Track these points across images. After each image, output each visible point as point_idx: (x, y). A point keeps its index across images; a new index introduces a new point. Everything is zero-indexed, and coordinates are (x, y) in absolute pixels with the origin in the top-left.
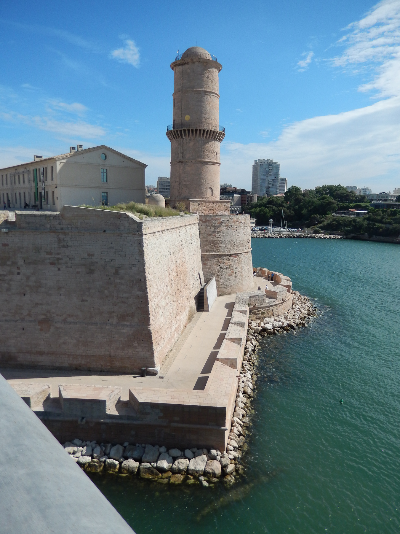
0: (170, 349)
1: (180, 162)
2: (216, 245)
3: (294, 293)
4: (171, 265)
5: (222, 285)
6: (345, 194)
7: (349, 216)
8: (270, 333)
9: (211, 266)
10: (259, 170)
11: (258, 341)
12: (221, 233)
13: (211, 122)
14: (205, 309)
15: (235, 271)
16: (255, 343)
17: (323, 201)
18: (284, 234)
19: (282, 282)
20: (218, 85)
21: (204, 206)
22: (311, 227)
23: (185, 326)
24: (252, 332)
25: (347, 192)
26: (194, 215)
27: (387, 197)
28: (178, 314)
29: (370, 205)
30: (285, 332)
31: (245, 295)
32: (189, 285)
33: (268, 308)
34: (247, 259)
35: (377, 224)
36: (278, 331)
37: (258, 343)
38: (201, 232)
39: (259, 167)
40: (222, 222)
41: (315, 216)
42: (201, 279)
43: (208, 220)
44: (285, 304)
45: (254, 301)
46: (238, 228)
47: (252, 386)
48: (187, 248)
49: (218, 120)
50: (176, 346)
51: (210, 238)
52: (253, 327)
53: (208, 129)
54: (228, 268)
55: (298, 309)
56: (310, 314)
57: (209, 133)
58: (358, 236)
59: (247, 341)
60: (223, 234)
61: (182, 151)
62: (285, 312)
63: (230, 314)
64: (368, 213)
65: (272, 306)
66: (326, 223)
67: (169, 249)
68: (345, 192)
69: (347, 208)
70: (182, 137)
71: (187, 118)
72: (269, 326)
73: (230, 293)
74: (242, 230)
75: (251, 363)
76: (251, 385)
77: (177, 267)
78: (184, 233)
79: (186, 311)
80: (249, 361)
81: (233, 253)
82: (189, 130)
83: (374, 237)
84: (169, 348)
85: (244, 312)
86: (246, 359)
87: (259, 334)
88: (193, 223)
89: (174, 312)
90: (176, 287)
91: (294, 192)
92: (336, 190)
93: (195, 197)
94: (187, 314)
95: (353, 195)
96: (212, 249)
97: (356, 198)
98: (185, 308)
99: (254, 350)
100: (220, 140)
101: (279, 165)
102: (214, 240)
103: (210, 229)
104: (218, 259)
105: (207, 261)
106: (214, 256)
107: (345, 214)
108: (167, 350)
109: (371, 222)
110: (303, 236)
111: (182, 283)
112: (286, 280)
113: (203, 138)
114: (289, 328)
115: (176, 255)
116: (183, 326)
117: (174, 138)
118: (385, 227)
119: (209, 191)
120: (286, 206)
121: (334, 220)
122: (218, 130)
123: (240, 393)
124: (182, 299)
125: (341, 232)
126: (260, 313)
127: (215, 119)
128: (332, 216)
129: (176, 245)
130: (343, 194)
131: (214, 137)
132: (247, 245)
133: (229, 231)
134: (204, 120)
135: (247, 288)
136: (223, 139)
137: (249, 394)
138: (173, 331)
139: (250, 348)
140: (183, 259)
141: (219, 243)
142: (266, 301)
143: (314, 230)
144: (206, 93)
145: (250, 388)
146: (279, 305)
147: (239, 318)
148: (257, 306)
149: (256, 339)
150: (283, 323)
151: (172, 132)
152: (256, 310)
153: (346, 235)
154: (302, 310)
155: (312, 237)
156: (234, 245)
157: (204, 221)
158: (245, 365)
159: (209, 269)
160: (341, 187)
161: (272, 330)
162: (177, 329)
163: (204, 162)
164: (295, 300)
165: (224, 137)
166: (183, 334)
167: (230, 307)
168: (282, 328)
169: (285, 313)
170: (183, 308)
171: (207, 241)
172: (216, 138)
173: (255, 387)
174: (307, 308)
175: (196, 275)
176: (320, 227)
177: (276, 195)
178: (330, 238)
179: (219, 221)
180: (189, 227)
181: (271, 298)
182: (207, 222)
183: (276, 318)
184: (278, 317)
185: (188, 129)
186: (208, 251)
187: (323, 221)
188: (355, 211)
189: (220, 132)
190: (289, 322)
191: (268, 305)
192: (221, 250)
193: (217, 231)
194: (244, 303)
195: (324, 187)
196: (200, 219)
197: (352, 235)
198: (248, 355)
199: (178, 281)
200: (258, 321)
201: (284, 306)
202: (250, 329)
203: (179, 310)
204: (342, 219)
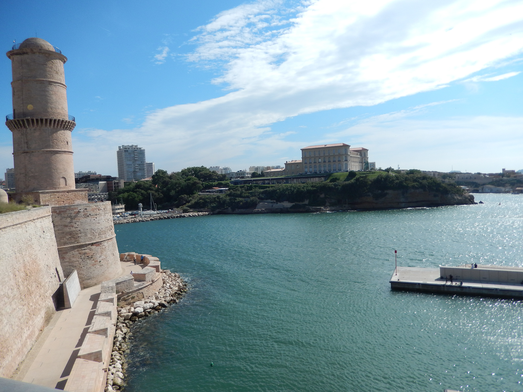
0: (21, 361)
1: (24, 152)
2: (74, 236)
3: (165, 272)
4: (17, 265)
5: (86, 277)
6: (208, 174)
7: (213, 194)
8: (141, 316)
9: (70, 259)
10: (124, 156)
11: (129, 328)
12: (79, 223)
13: (58, 111)
14: (66, 306)
15: (99, 260)
16: (125, 330)
17: (189, 182)
18: (154, 217)
19: (150, 263)
20: (63, 75)
21: (57, 196)
22: (180, 207)
23: (41, 330)
24: (121, 319)
25: (210, 172)
26: (45, 207)
27: (244, 174)
28: (31, 318)
29: (230, 182)
30: (157, 312)
31: (111, 283)
32: (43, 284)
33: (138, 292)
34: (111, 246)
35: (237, 198)
36: (149, 312)
37: (129, 329)
38: (56, 225)
39: (124, 153)
40: (79, 212)
41: (183, 196)
42: (60, 275)
43: (63, 211)
44: (155, 285)
45: (122, 287)
46: (98, 216)
47: (123, 375)
48: (38, 243)
49: (67, 109)
50: (29, 355)
51: (67, 230)
52: (123, 314)
53: (55, 118)
54: (90, 258)
55: (169, 287)
56: (180, 290)
57: (57, 123)
58: (223, 210)
59: (116, 330)
60: (82, 224)
61: (26, 141)
62: (156, 292)
63: (95, 306)
64: (229, 190)
65: (141, 289)
66: (193, 202)
67: (12, 247)
68: (208, 172)
69: (211, 187)
70: (25, 127)
71: (30, 107)
72: (140, 310)
73: (96, 284)
74: (102, 217)
75: (121, 352)
76: (121, 375)
77: (25, 266)
78: (32, 228)
79: (41, 313)
80: (119, 351)
81: (95, 242)
82: (33, 120)
83: (237, 210)
84: (19, 359)
85: (111, 300)
86: (115, 349)
87: (130, 319)
88: (44, 216)
89: (25, 317)
90: (26, 288)
91: (161, 175)
92: (200, 171)
93: (46, 188)
94: (43, 316)
95: (216, 175)
96: (70, 241)
97: (218, 177)
98: (40, 310)
99: (124, 338)
100: (70, 129)
101: (144, 150)
102: (72, 231)
103: (66, 220)
104: (78, 251)
105: (66, 254)
106: (73, 248)
107: (209, 192)
108: (17, 363)
109: (232, 197)
110: (173, 216)
111: (34, 283)
112: (154, 260)
113: (51, 128)
114: (160, 308)
115: (24, 253)
116: (38, 330)
117: (15, 127)
118: (245, 201)
119: (62, 181)
120: (154, 189)
121: (201, 198)
122: (67, 119)
123: (108, 386)
124: (34, 300)
125: (208, 209)
126: (129, 299)
127: (63, 108)
128: (199, 195)
129: (23, 242)
130: (206, 174)
131: (63, 126)
132: (110, 232)
133: (88, 219)
134: (50, 110)
135: (115, 276)
136: (74, 128)
137: (119, 384)
138: (24, 338)
139: (119, 336)
140: (33, 256)
141: (78, 234)
142: (135, 285)
143: (183, 209)
144: (50, 83)
145: (121, 378)
146: (148, 287)
147: (105, 308)
148: (125, 291)
149: (127, 326)
150: (154, 304)
151: (13, 121)
152: (125, 296)
153: (212, 211)
154: (172, 287)
155: (182, 216)
156: (95, 233)
157: (58, 212)
158: (115, 356)
159: (69, 262)
160: (204, 168)
161: (143, 313)
162: (30, 336)
163: (54, 151)
164: (166, 278)
165: (75, 126)
166: (39, 340)
167: (95, 298)
168: (154, 308)
169: (156, 294)
170: (37, 310)
171: (63, 233)
172: (65, 127)
173: (126, 375)
174: (177, 284)
175: (52, 271)
176: (188, 207)
177: (144, 180)
178: (199, 215)
179: (75, 211)
180: (39, 220)
181: (140, 281)
182: (62, 213)
183: (146, 300)
184: (149, 298)
185: (32, 118)
186: (65, 244)
187: (191, 200)
188: (218, 189)
189: (69, 122)
190: (160, 301)
191: (137, 288)
192: (80, 240)
193: (74, 221)
194: (111, 291)
195: (189, 169)
196: (53, 211)
197: (217, 210)
198: (118, 344)
199: (28, 281)
200: (128, 307)
201: (154, 287)
202: (119, 317)
203: (32, 314)
204: (207, 196)
